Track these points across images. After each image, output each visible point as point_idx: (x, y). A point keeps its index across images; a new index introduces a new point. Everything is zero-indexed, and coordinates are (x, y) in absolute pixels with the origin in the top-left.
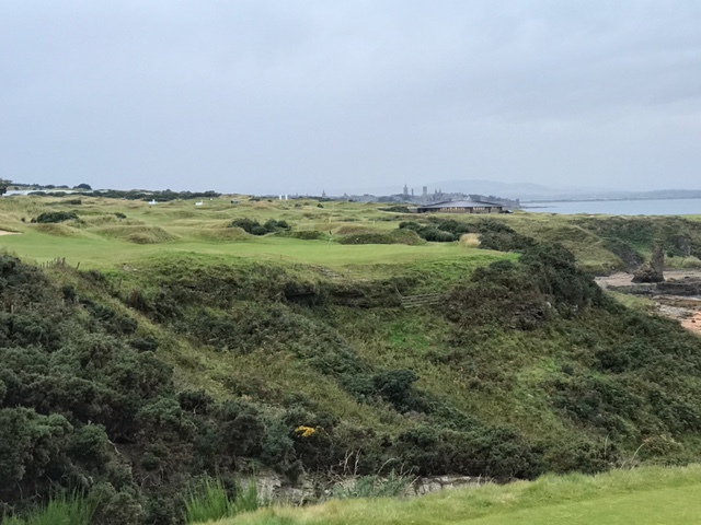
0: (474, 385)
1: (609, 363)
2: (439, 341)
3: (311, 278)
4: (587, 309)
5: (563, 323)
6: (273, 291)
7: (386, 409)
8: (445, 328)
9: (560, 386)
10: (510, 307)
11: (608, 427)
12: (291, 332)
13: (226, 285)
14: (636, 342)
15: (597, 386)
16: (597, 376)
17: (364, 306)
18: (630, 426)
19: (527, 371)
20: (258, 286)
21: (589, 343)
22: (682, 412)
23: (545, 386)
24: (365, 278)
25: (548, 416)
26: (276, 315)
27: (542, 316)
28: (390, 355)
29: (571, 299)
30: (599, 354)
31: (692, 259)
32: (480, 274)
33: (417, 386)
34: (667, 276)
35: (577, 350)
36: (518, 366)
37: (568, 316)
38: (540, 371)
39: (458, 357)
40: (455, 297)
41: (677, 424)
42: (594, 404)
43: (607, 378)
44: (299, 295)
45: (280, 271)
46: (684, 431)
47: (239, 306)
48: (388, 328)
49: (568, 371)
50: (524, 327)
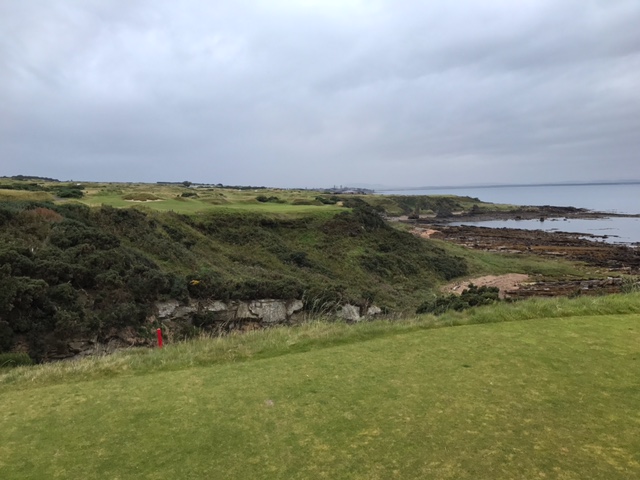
0: (330, 257)
1: (383, 249)
2: (320, 241)
3: (272, 218)
4: (378, 230)
5: (367, 234)
6: (256, 222)
7: (294, 266)
8: (322, 236)
9: (363, 257)
10: (347, 229)
11: (381, 273)
12: (261, 237)
13: (238, 220)
14: (394, 241)
15: (377, 257)
16: (378, 254)
17: (292, 228)
18: (389, 272)
19: (351, 252)
20: (250, 221)
21: (376, 241)
22: (409, 267)
23: (357, 257)
24: (294, 218)
25: (358, 268)
26: (256, 231)
27: (359, 231)
28: (300, 246)
29: (371, 225)
30: (380, 246)
31: (429, 211)
32: (337, 216)
33: (308, 257)
34: (420, 217)
35: (372, 244)
36: (348, 250)
37: (370, 231)
38: (356, 252)
39: (326, 247)
40: (326, 224)
41: (407, 271)
42: (375, 264)
43: (382, 254)
44: (268, 224)
45: (260, 215)
46: (409, 274)
47: (242, 228)
48: (301, 235)
49: (367, 252)
50: (352, 235)
